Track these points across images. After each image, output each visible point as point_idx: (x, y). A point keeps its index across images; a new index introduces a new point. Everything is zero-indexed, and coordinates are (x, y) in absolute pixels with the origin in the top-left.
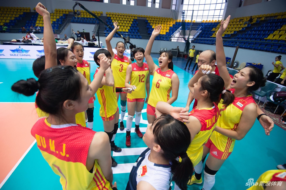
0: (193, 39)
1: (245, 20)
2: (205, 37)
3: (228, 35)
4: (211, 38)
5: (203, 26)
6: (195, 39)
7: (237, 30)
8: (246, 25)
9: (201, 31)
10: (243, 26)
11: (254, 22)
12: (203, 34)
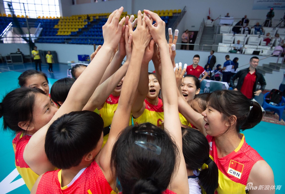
0: (36, 39)
1: (83, 18)
2: (50, 36)
3: (74, 32)
4: (57, 36)
5: (41, 23)
6: (39, 39)
7: (80, 27)
8: (87, 23)
9: (42, 29)
10: (83, 23)
11: (92, 20)
12: (46, 32)
